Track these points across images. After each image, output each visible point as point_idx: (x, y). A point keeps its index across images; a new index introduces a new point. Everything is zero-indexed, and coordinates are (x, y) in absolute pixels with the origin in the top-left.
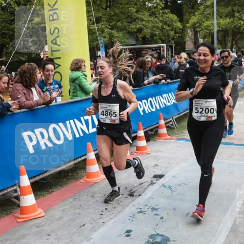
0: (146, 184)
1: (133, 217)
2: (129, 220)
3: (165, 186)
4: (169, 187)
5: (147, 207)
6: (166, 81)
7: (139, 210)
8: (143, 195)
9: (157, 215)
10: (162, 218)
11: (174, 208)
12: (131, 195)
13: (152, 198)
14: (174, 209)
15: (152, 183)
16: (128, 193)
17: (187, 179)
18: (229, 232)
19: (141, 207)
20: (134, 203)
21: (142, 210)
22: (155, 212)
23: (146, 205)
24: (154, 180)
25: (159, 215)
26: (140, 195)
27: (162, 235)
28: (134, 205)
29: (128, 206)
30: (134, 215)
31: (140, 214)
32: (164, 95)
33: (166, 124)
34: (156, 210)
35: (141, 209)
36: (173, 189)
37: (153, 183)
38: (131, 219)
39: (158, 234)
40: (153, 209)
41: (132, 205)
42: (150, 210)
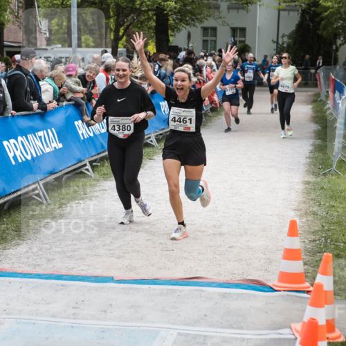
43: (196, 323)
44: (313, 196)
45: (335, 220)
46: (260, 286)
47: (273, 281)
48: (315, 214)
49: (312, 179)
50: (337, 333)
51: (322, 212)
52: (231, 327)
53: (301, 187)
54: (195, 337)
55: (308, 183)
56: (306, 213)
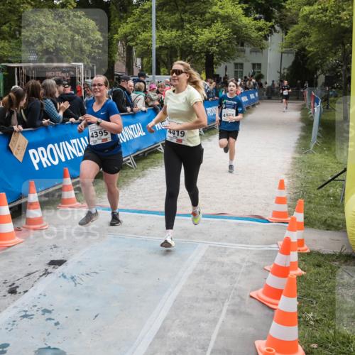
0: (37, 275)
1: (13, 325)
2: (7, 329)
3: (65, 277)
4: (72, 278)
5: (36, 308)
6: (77, 119)
7: (23, 314)
8: (31, 291)
9: (50, 319)
10: (57, 324)
11: (77, 308)
12: (13, 291)
13: (45, 295)
14: (77, 310)
15: (46, 273)
16: (8, 289)
17: (100, 266)
18: (154, 340)
19: (26, 309)
20: (16, 304)
21: (27, 313)
22: (47, 315)
23: (36, 306)
24: (50, 269)
25: (53, 319)
26: (25, 292)
27: (55, 349)
28: (15, 307)
29: (6, 308)
30: (14, 321)
31: (25, 319)
32: (74, 141)
33: (74, 184)
34: (49, 312)
35: (26, 311)
36: (78, 281)
37: (48, 273)
38: (10, 327)
39: (49, 348)
40: (45, 311)
41: (12, 306)
42: (40, 312)
43: (220, 240)
44: (297, 166)
45: (310, 180)
46: (260, 219)
47: (269, 216)
48: (298, 177)
49: (297, 156)
50: (305, 247)
51: (302, 176)
52: (241, 243)
53: (290, 161)
54: (219, 248)
55: (295, 158)
56: (293, 177)
